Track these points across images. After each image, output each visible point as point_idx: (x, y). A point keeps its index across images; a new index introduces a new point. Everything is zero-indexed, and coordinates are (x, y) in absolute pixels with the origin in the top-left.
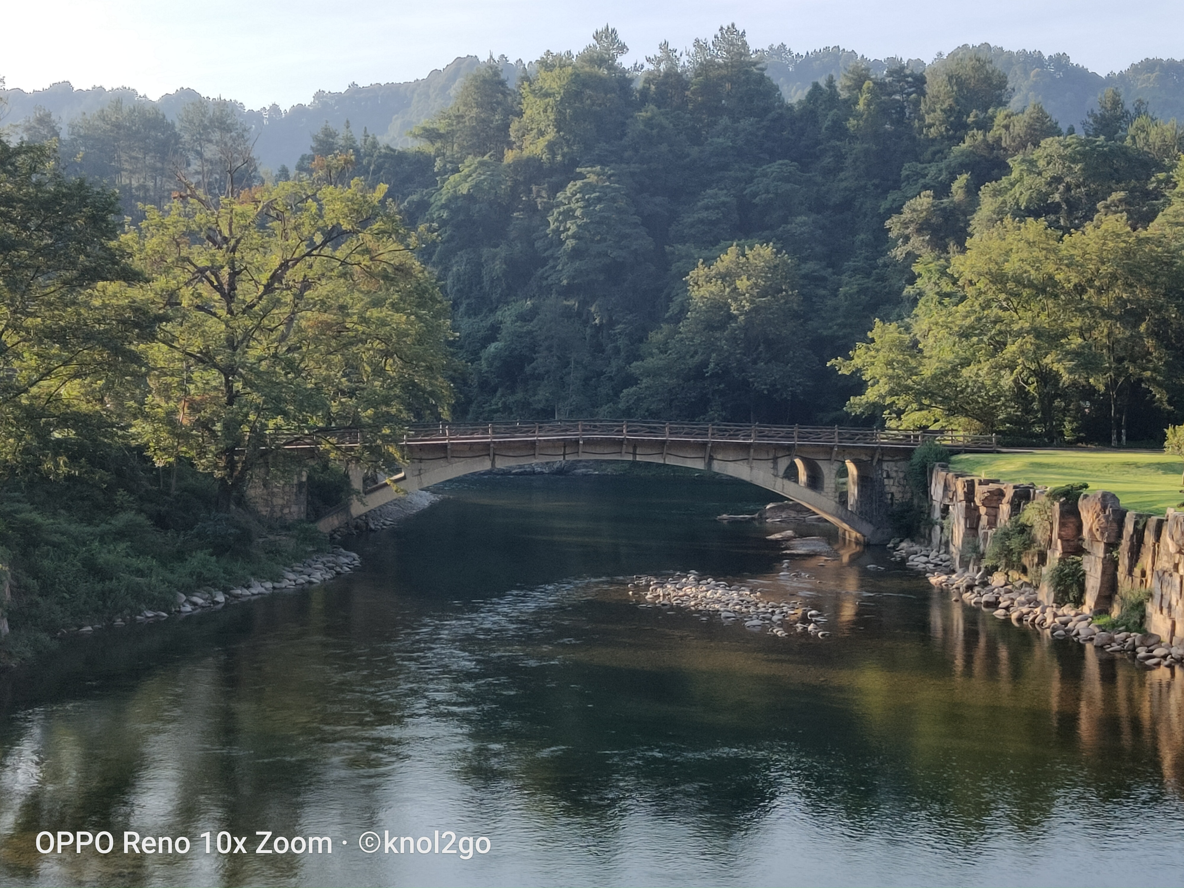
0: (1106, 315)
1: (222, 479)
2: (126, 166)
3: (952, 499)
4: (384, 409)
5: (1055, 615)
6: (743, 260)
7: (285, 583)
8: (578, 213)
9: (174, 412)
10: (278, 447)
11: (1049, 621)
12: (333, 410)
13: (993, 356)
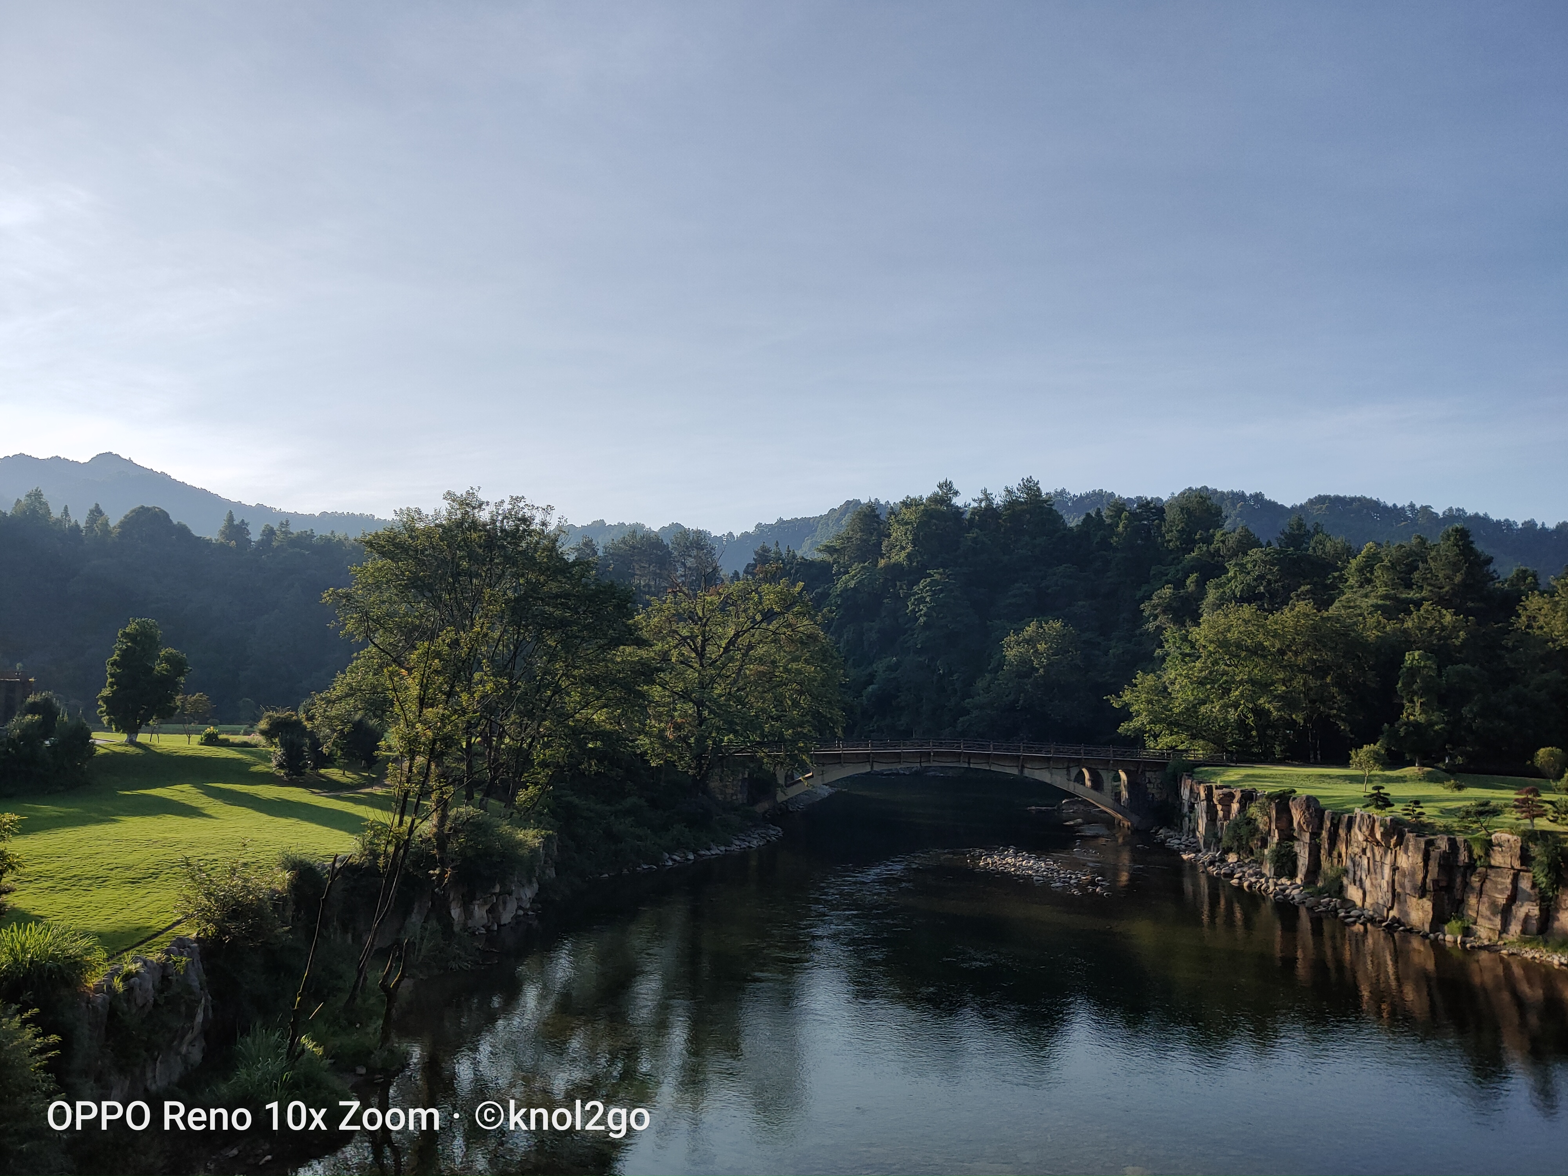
0: (1302, 670)
1: (694, 775)
2: (638, 572)
3: (1196, 799)
4: (799, 729)
5: (1276, 884)
6: (1041, 631)
7: (734, 847)
8: (928, 599)
9: (664, 730)
10: (731, 754)
11: (1271, 888)
12: (766, 729)
13: (1221, 698)
